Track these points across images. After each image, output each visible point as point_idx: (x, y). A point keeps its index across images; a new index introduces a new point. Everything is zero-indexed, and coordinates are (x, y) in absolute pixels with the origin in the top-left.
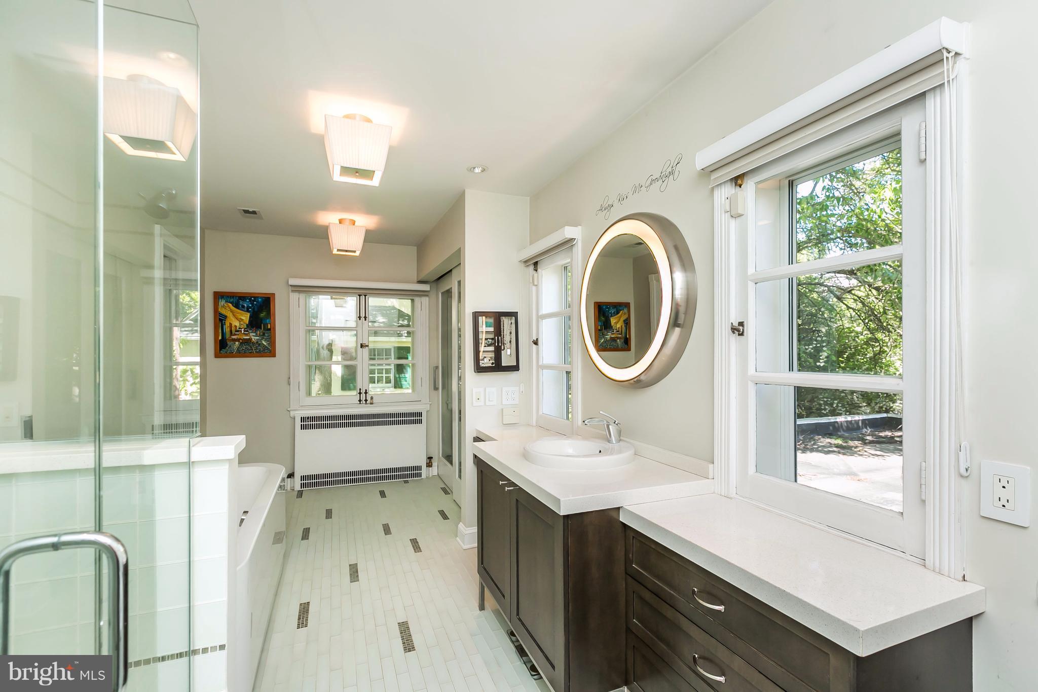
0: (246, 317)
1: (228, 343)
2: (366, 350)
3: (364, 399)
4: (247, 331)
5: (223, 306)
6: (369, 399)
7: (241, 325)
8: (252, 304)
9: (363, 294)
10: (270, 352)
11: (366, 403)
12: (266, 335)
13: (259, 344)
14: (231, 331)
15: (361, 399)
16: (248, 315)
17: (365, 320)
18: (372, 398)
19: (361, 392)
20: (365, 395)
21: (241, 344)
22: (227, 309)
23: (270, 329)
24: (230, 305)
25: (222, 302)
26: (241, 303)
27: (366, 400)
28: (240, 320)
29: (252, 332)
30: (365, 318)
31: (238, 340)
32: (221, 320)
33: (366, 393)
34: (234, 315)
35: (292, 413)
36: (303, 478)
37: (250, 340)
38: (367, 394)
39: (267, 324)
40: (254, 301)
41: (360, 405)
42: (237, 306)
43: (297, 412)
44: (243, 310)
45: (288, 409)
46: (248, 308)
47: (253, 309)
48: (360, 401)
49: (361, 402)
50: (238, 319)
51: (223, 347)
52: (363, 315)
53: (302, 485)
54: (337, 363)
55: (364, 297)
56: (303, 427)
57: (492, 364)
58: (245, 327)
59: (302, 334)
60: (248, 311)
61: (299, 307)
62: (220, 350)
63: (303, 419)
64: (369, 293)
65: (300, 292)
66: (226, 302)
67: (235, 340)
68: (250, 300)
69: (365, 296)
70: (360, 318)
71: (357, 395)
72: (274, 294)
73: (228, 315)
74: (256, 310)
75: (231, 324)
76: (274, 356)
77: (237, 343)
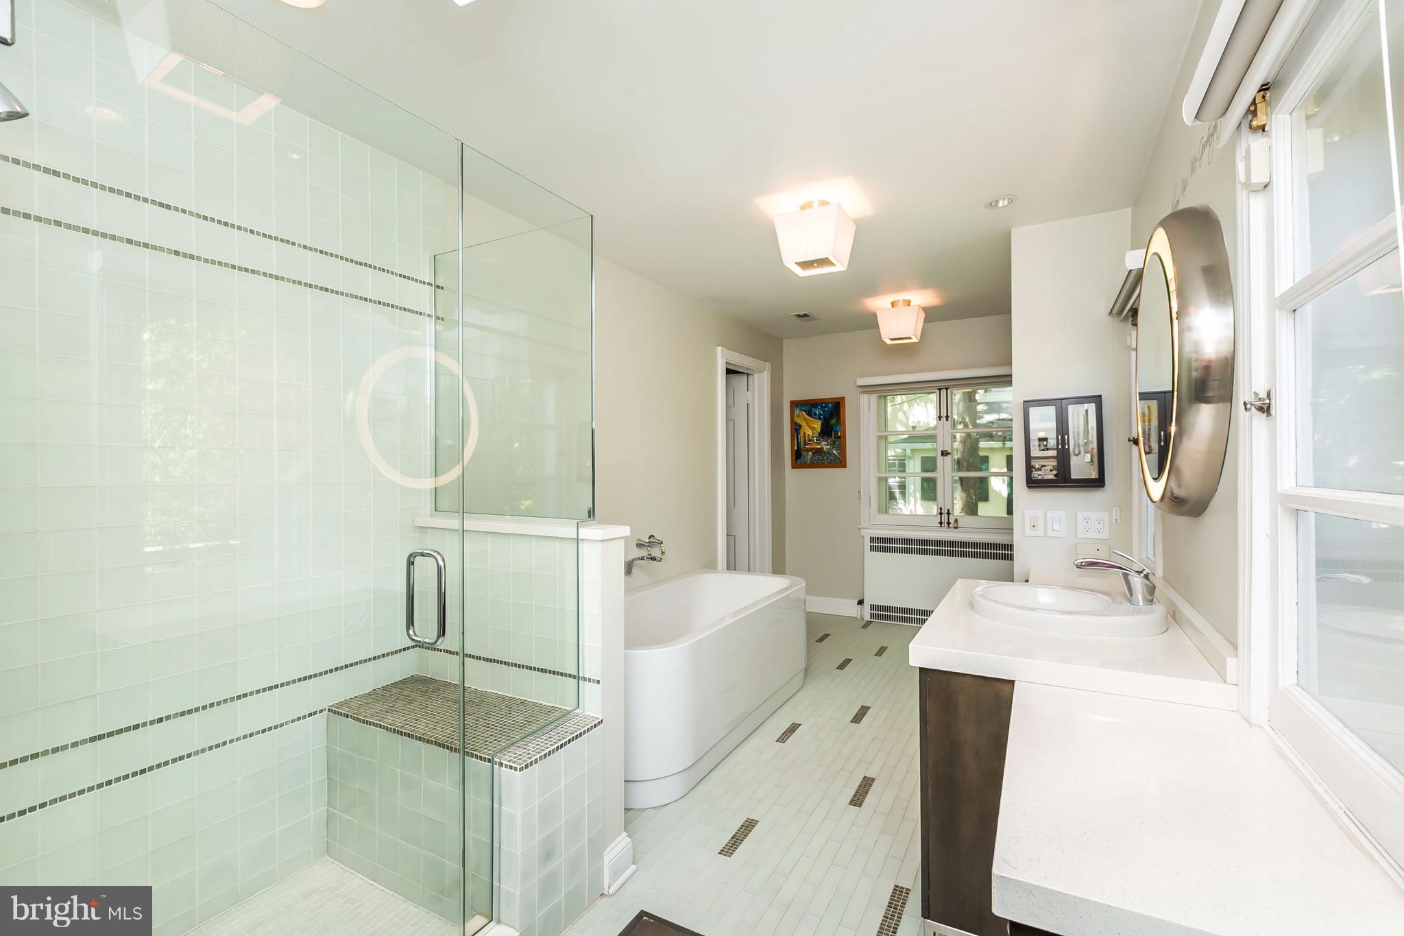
0: (817, 425)
1: (803, 453)
2: (948, 459)
3: (946, 521)
4: (819, 440)
5: (798, 416)
6: (952, 521)
7: (813, 433)
8: (823, 411)
9: (943, 387)
10: (840, 462)
11: (949, 526)
12: (837, 443)
13: (830, 454)
14: (805, 440)
15: (943, 521)
16: (820, 423)
17: (947, 420)
18: (956, 521)
19: (943, 512)
20: (947, 516)
21: (814, 453)
22: (802, 418)
23: (840, 437)
24: (804, 413)
25: (797, 411)
26: (813, 410)
27: (949, 523)
28: (813, 429)
29: (823, 441)
30: (947, 417)
31: (811, 450)
32: (796, 430)
33: (948, 513)
34: (807, 424)
35: (863, 532)
36: (873, 607)
37: (822, 449)
38: (950, 516)
39: (837, 431)
40: (825, 407)
41: (941, 529)
42: (810, 415)
43: (866, 531)
44: (815, 418)
45: (859, 527)
46: (820, 414)
47: (824, 417)
48: (941, 523)
49: (943, 525)
50: (812, 427)
51: (799, 459)
52: (944, 414)
53: (872, 616)
54: (914, 475)
55: (945, 390)
56: (873, 549)
57: (1056, 475)
58: (818, 435)
59: (873, 440)
60: (820, 419)
61: (869, 410)
62: (796, 460)
63: (872, 540)
64: (952, 385)
65: (870, 393)
66: (801, 410)
67: (808, 450)
68: (822, 406)
69: (947, 389)
70: (940, 418)
71: (937, 515)
72: (843, 399)
73: (802, 424)
74: (827, 416)
75: (805, 433)
76: (844, 466)
77: (810, 453)
